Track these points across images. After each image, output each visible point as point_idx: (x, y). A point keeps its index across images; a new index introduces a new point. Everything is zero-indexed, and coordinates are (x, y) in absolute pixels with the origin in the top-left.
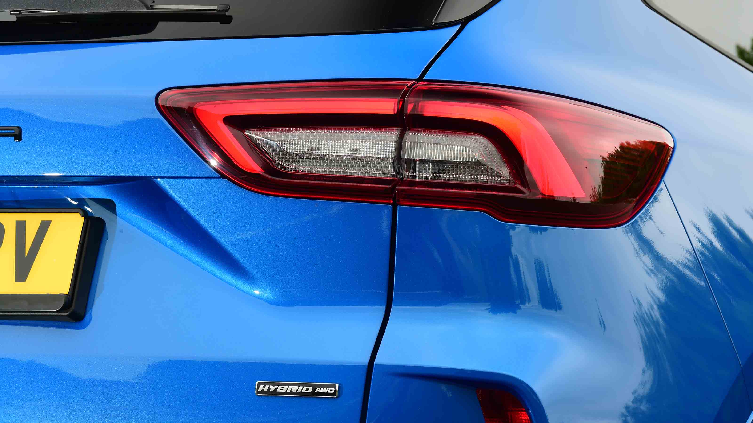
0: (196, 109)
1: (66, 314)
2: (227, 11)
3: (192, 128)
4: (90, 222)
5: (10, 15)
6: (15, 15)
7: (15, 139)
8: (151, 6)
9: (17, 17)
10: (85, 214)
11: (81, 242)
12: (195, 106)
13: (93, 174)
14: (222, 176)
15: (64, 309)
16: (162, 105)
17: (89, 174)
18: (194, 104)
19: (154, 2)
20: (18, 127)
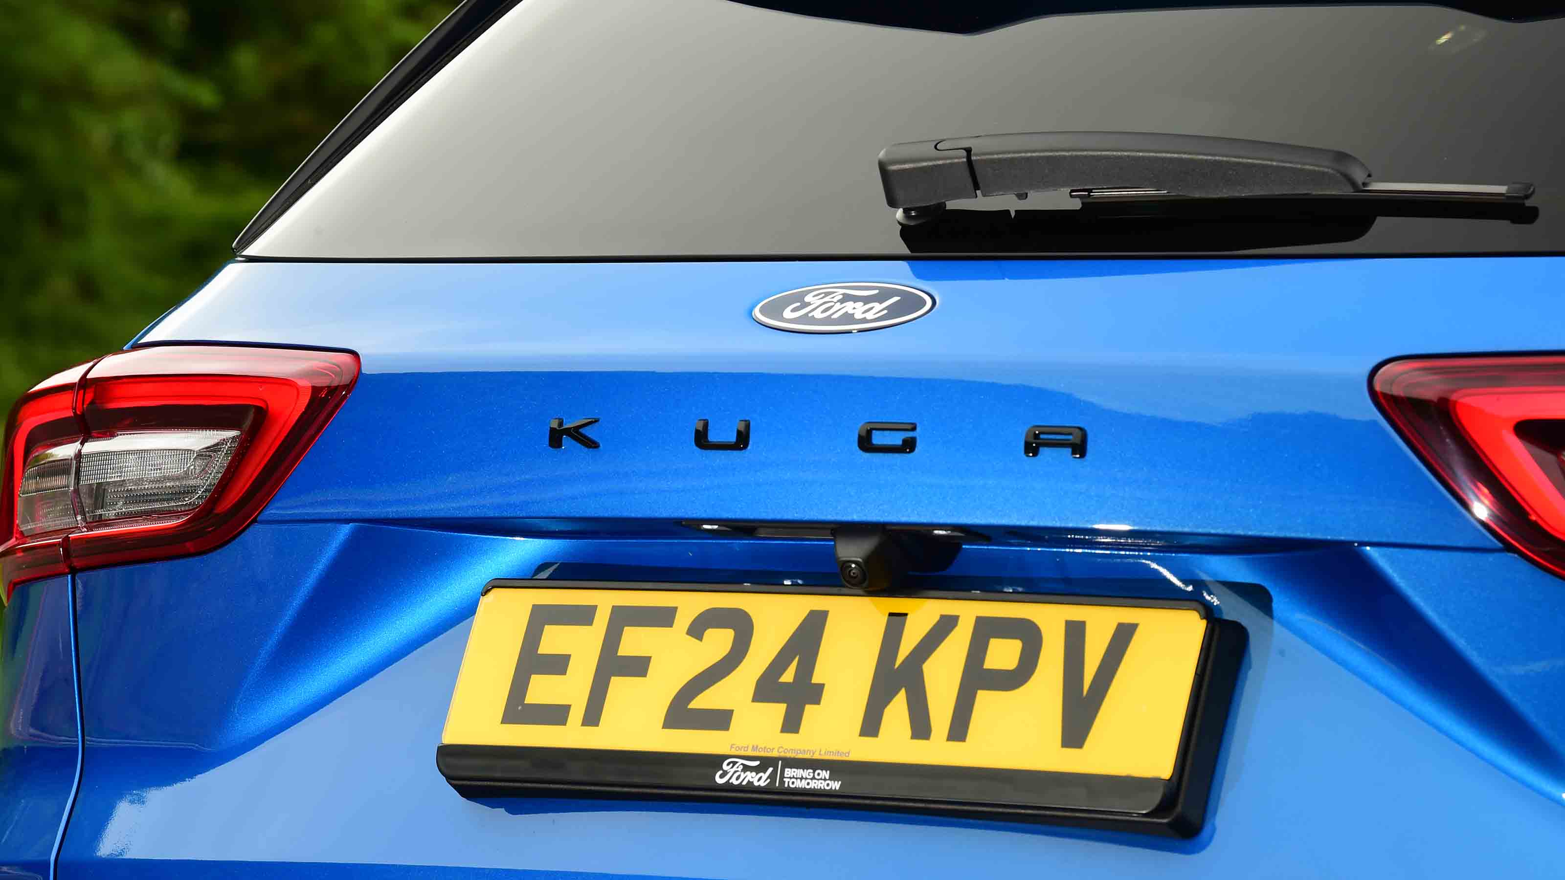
0: (1455, 402)
1: (1165, 821)
2: (1527, 197)
3: (1443, 441)
4: (1217, 632)
5: (1069, 196)
6: (1079, 197)
7: (1074, 453)
8: (1365, 184)
9: (1082, 203)
10: (1209, 613)
11: (1198, 672)
12: (1454, 397)
13: (1229, 532)
14: (1509, 548)
15: (1161, 809)
16: (1382, 393)
17: (1220, 531)
18: (1454, 391)
19: (1369, 176)
20: (1080, 429)
